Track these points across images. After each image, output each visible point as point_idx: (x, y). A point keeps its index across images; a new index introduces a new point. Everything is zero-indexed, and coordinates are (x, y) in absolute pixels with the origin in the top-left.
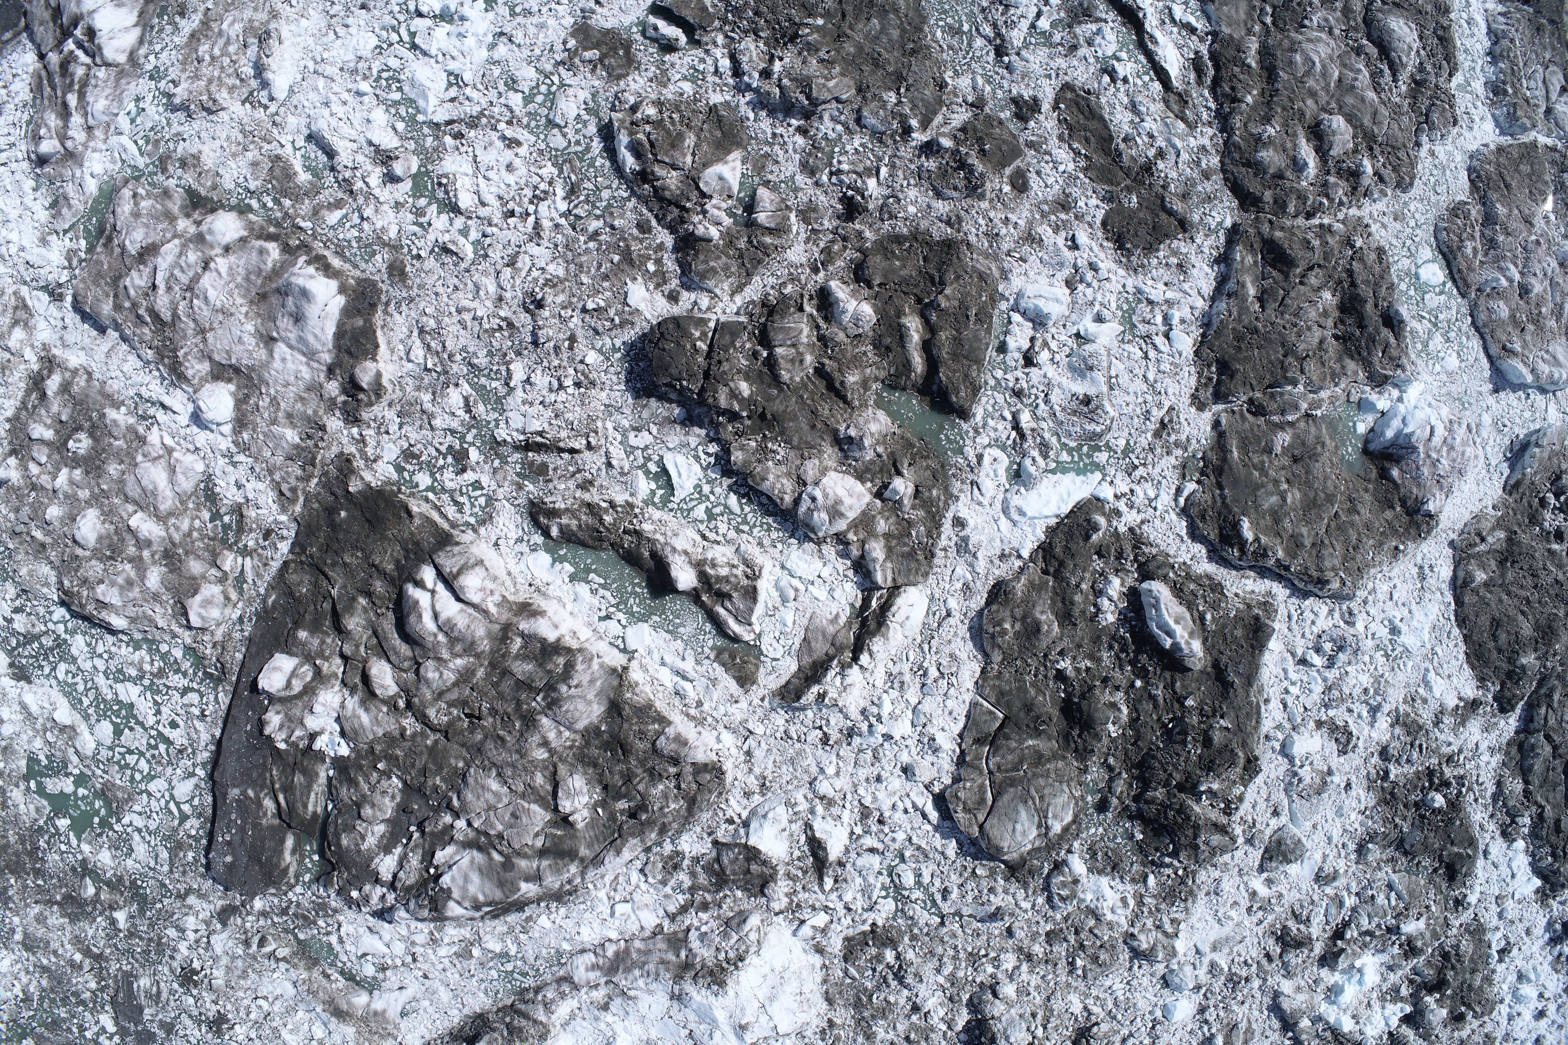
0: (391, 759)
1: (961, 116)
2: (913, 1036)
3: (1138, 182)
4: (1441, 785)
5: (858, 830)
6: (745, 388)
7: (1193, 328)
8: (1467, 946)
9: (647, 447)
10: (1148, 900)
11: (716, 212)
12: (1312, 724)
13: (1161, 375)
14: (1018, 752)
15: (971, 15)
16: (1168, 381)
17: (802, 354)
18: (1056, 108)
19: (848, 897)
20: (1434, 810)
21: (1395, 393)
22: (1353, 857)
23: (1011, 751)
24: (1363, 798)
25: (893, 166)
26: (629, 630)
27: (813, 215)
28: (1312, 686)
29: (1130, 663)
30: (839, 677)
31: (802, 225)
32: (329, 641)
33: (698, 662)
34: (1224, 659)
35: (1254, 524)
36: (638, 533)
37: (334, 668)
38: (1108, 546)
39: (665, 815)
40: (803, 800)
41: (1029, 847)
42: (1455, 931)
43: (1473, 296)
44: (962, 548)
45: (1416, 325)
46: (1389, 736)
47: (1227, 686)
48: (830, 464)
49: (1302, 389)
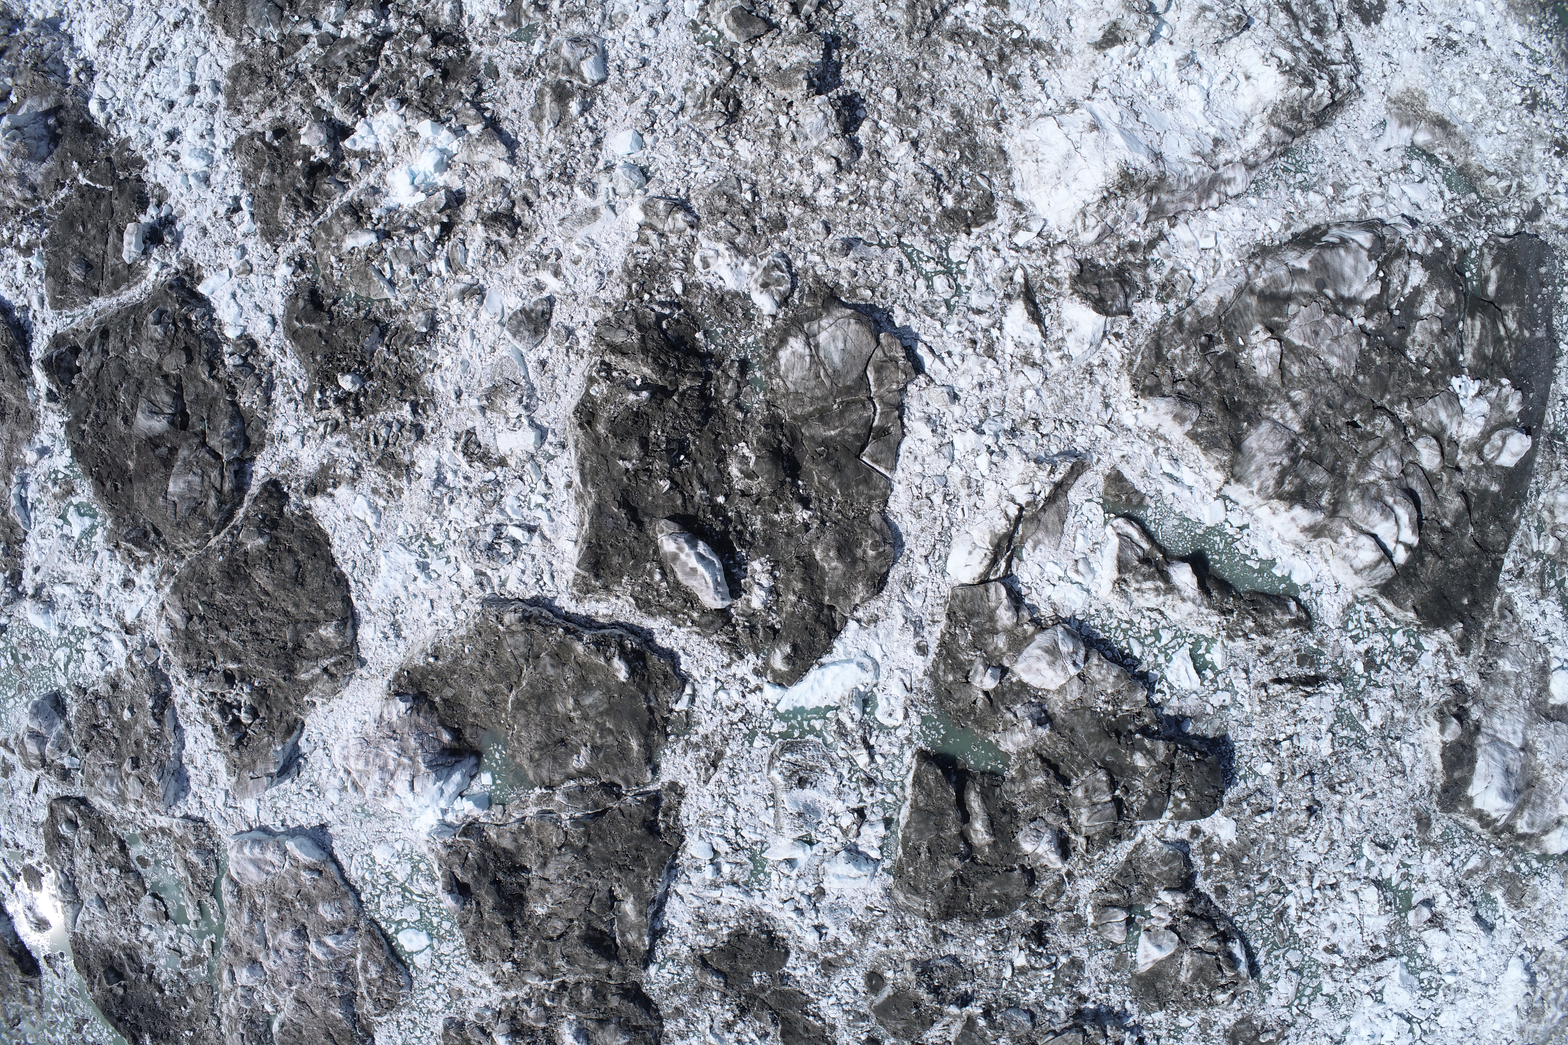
0: (1417, 378)
1: (933, 1034)
2: (914, 114)
3: (751, 997)
4: (345, 399)
5: (995, 333)
6: (1140, 760)
7: (686, 863)
8: (284, 215)
9: (1215, 692)
10: (679, 265)
11: (1162, 915)
12: (512, 462)
13: (720, 813)
14: (846, 423)
16: (712, 809)
17: (1085, 797)
19: (998, 263)
20: (349, 371)
21: (450, 818)
22: (441, 316)
23: (853, 424)
24: (439, 382)
25: (999, 980)
26: (1222, 518)
27: (1073, 924)
28: (516, 503)
29: (731, 521)
30: (1037, 492)
31: (1082, 914)
32: (1472, 484)
33: (1159, 492)
34: (632, 532)
35: (611, 675)
36: (1223, 612)
37: (1466, 458)
38: (767, 639)
39: (1184, 341)
40: (1053, 362)
41: (824, 323)
42: (301, 233)
43: (362, 924)
44: (918, 626)
45: (429, 888)
46: (416, 452)
47: (625, 504)
48: (1056, 697)
49: (563, 816)
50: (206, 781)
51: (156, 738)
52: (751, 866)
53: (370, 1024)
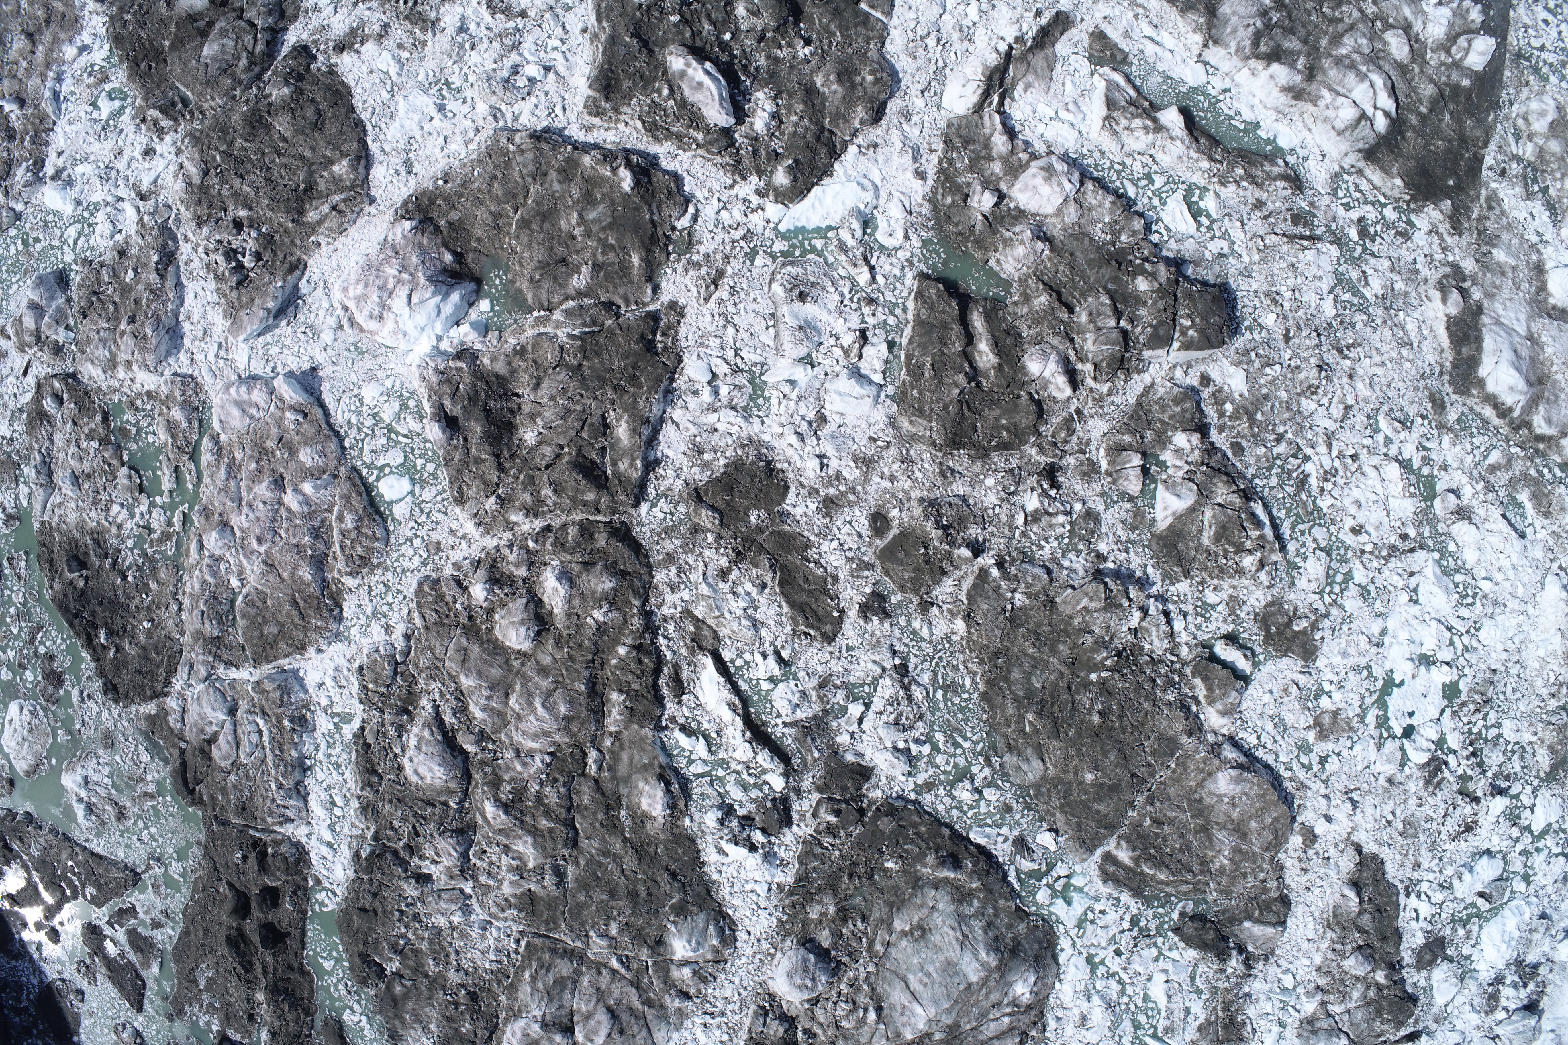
1: (944, 590)
3: (748, 540)
6: (1142, 285)
7: (683, 387)
9: (1212, 238)
11: (1179, 463)
12: (532, 13)
13: (719, 333)
15: (935, 708)
16: (711, 329)
17: (1091, 321)
18: (842, 612)
21: (445, 346)
25: (1011, 527)
26: (1205, 81)
27: (1085, 468)
28: (534, 47)
29: (736, 57)
30: (1024, 30)
31: (1094, 458)
32: (1443, 78)
33: (1142, 52)
34: (643, 57)
35: (617, 185)
36: (1212, 160)
37: (1435, 56)
38: (769, 160)
43: (343, 470)
44: (916, 154)
45: (415, 426)
46: (442, 10)
47: (636, 35)
48: (1054, 220)
49: (559, 333)
50: (200, 334)
51: (156, 293)
52: (750, 390)
53: (339, 591)
